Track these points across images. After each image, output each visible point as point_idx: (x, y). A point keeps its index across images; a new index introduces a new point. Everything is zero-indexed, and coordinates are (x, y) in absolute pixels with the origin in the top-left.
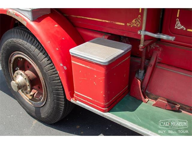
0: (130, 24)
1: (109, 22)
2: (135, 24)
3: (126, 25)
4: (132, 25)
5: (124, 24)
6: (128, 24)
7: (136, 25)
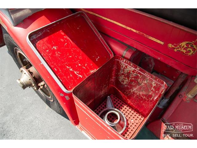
0: (173, 46)
1: (137, 32)
2: (184, 49)
3: (166, 45)
4: (178, 48)
5: (162, 43)
6: (170, 45)
7: (184, 51)
